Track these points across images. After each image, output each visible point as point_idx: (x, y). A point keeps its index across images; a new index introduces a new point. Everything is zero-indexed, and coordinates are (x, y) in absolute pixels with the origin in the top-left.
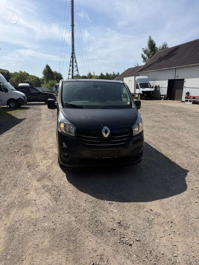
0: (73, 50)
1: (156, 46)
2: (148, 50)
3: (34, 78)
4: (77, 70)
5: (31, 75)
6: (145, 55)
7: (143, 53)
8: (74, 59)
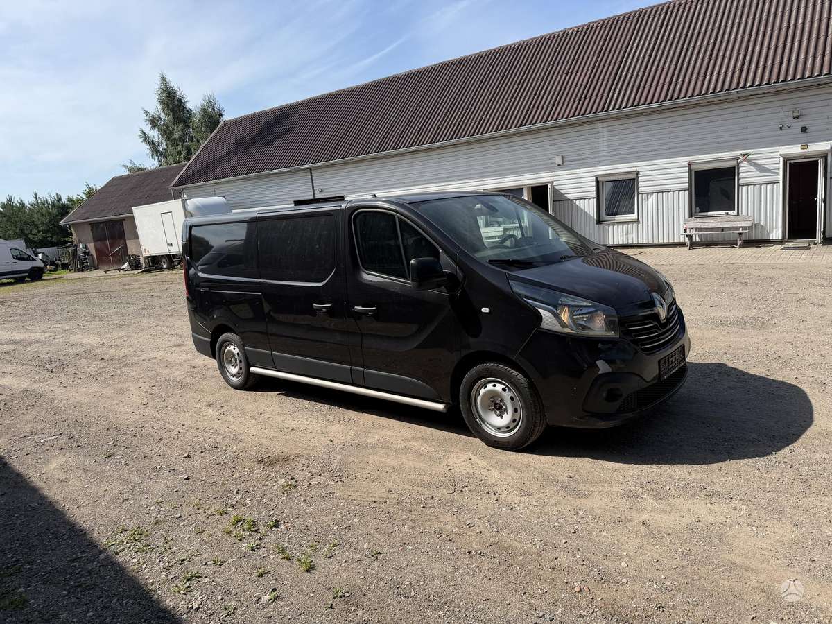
1: (188, 106)
2: (162, 115)
6: (155, 135)
7: (147, 128)
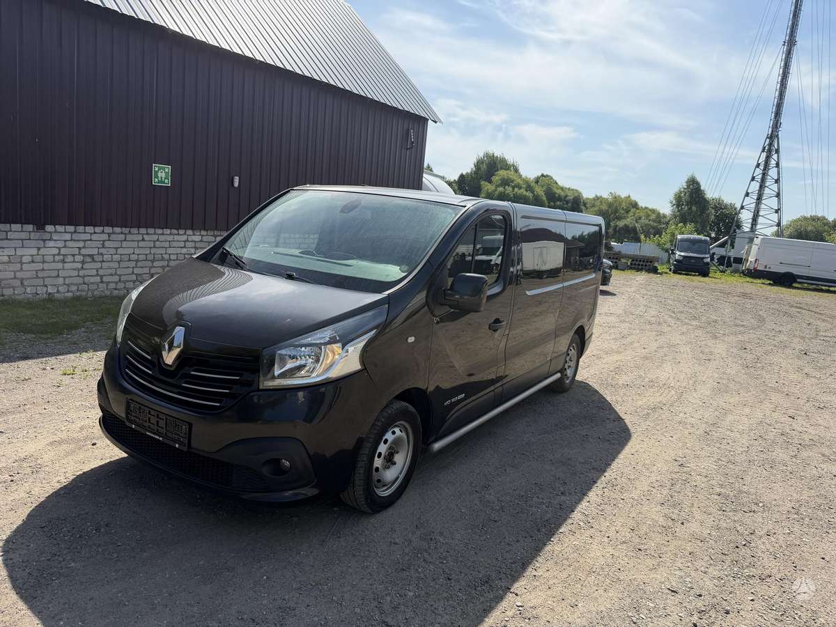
0: (776, 125)
3: (653, 217)
4: (778, 195)
5: (646, 208)
8: (775, 156)
